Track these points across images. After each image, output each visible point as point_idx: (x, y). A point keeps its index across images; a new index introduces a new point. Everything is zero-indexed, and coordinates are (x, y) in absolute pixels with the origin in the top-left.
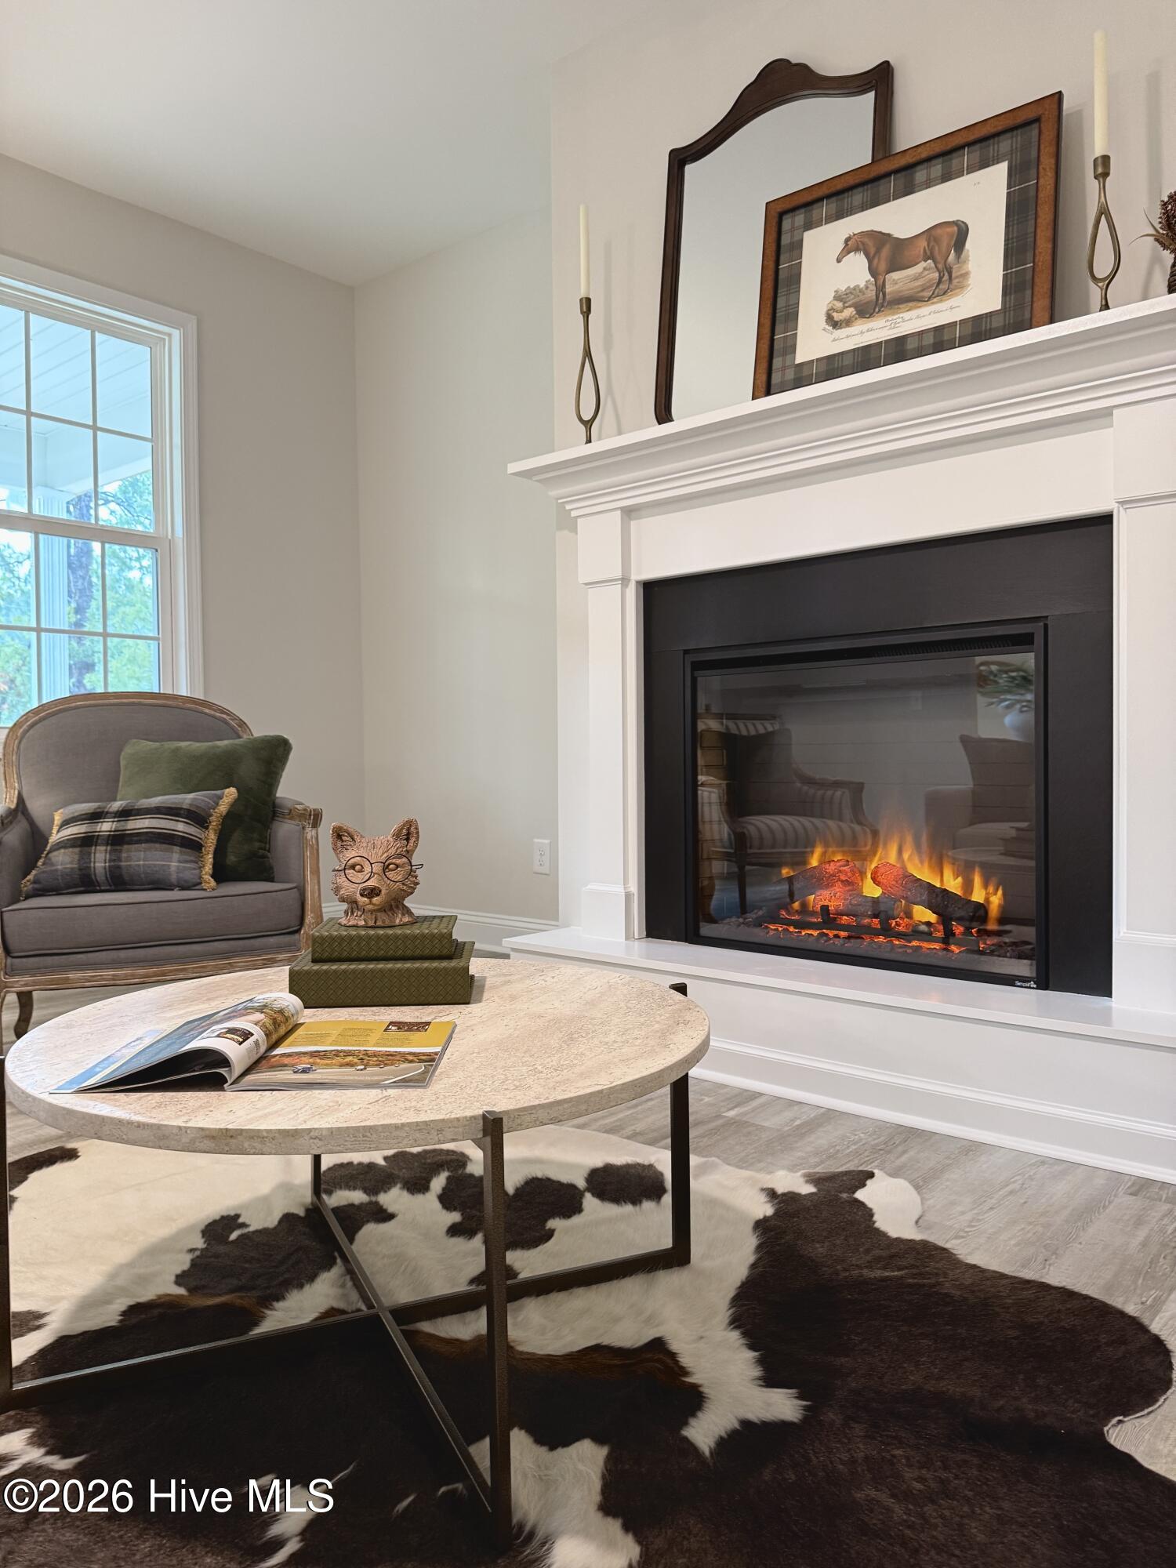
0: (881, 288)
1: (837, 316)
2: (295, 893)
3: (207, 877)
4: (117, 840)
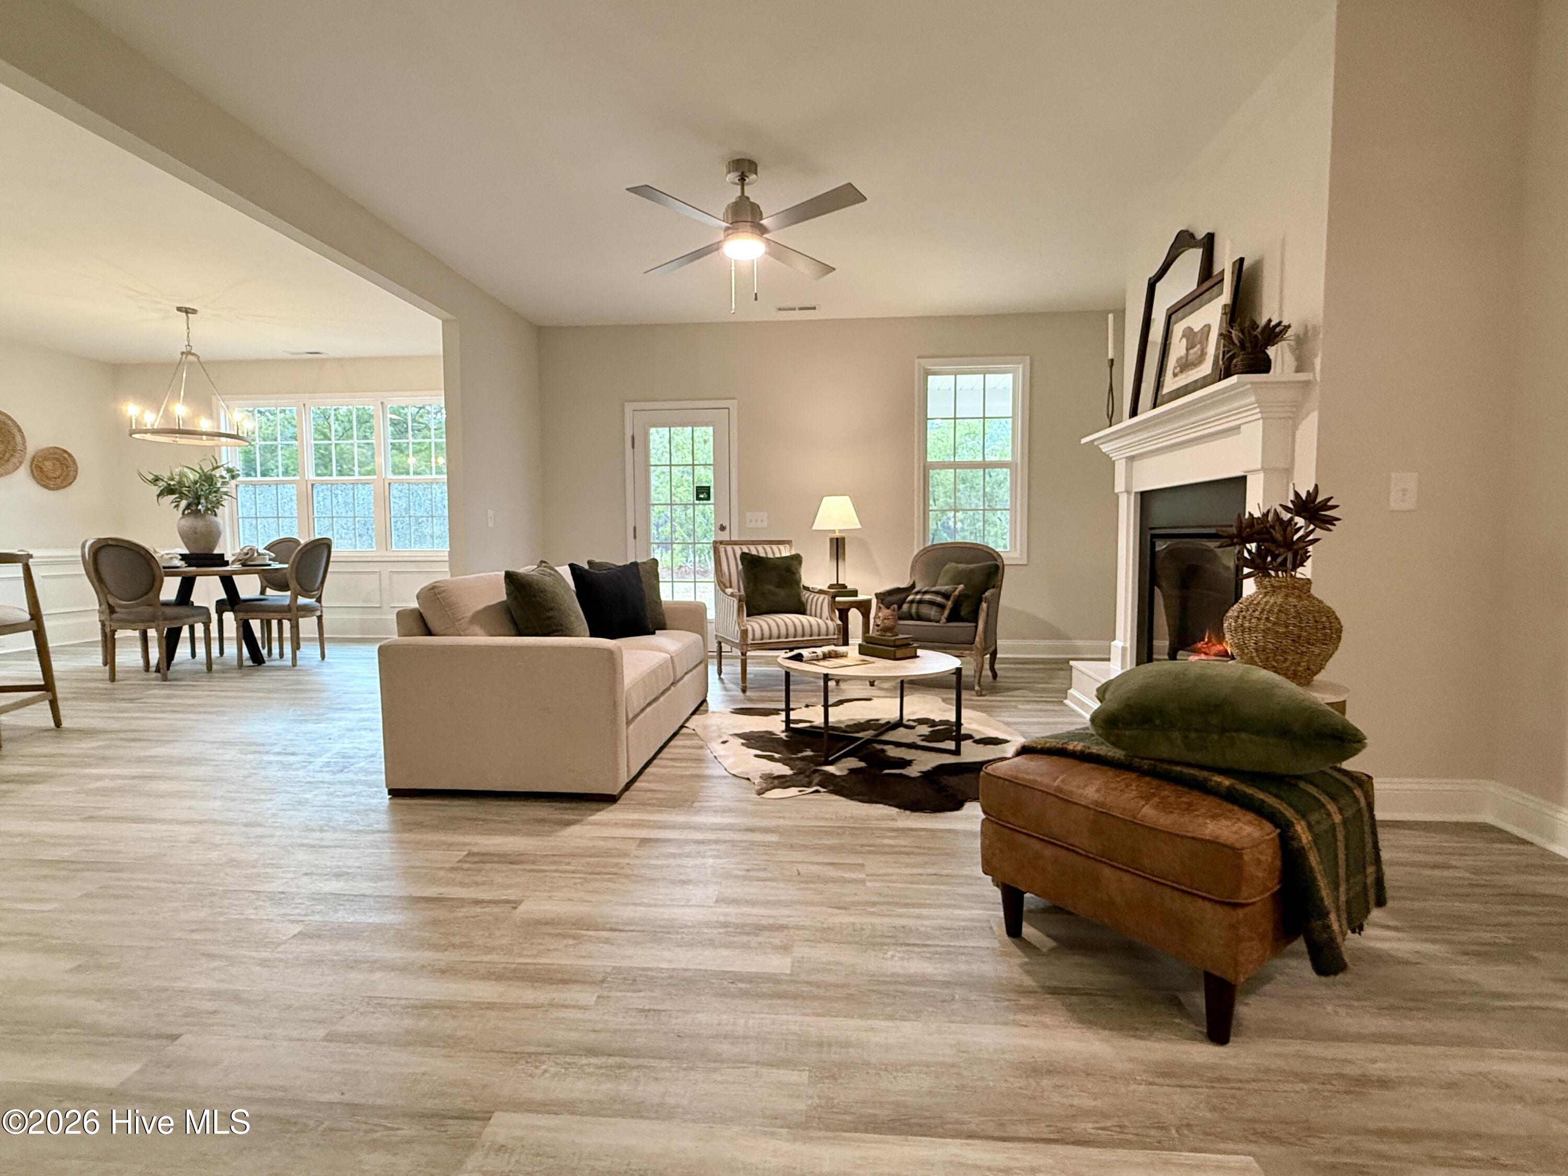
0: (1188, 357)
1: (1176, 370)
2: (974, 629)
3: (945, 619)
4: (921, 602)
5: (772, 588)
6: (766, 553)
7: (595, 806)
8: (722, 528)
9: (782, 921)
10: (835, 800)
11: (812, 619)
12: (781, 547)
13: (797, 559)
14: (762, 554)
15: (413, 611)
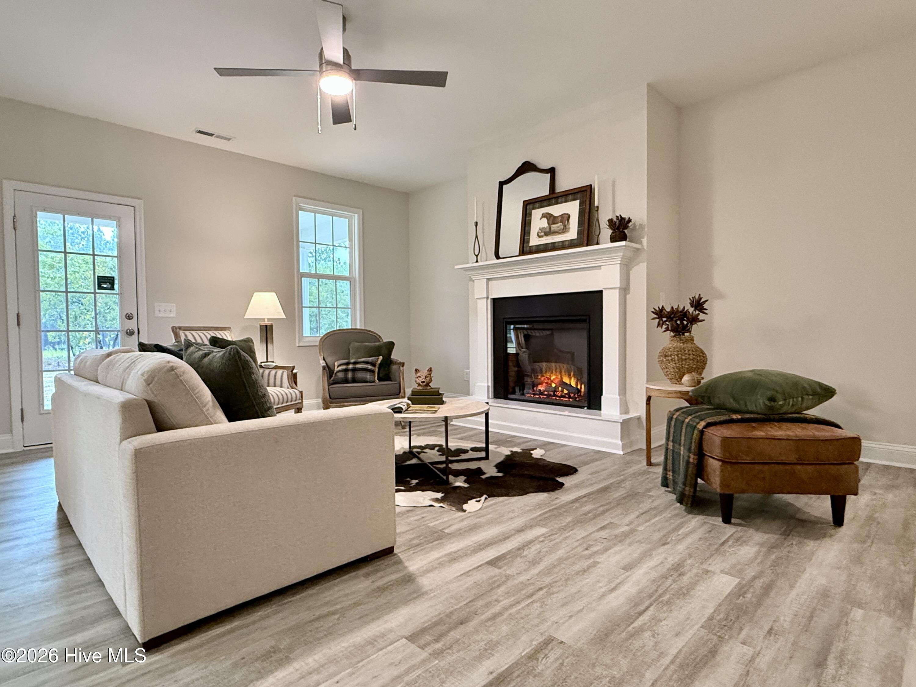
0: (550, 228)
1: (540, 234)
2: (398, 385)
3: (376, 380)
4: (354, 370)
8: (129, 317)
12: (226, 333)
13: (252, 341)
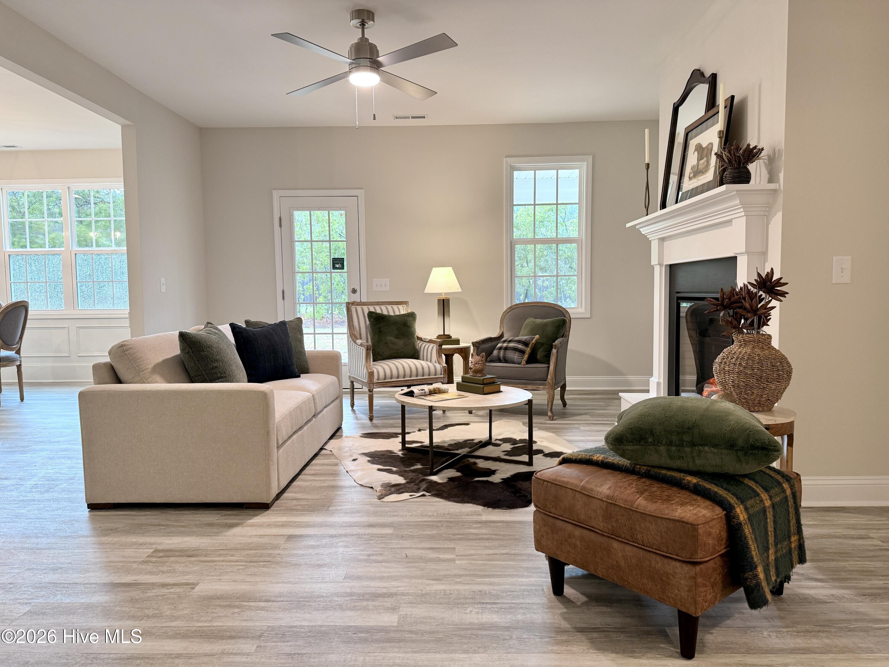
0: (698, 166)
1: (691, 176)
2: (547, 369)
3: (524, 361)
4: (506, 349)
5: (393, 339)
6: (388, 312)
7: (251, 512)
8: (354, 291)
9: (393, 590)
10: (437, 502)
11: (424, 363)
12: (400, 307)
13: (412, 316)
14: (385, 313)
15: (105, 364)
